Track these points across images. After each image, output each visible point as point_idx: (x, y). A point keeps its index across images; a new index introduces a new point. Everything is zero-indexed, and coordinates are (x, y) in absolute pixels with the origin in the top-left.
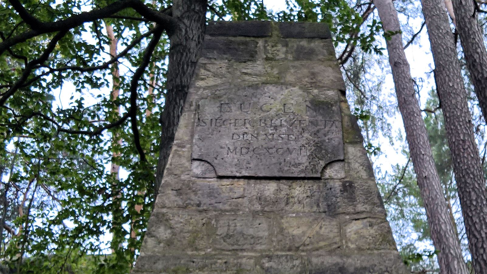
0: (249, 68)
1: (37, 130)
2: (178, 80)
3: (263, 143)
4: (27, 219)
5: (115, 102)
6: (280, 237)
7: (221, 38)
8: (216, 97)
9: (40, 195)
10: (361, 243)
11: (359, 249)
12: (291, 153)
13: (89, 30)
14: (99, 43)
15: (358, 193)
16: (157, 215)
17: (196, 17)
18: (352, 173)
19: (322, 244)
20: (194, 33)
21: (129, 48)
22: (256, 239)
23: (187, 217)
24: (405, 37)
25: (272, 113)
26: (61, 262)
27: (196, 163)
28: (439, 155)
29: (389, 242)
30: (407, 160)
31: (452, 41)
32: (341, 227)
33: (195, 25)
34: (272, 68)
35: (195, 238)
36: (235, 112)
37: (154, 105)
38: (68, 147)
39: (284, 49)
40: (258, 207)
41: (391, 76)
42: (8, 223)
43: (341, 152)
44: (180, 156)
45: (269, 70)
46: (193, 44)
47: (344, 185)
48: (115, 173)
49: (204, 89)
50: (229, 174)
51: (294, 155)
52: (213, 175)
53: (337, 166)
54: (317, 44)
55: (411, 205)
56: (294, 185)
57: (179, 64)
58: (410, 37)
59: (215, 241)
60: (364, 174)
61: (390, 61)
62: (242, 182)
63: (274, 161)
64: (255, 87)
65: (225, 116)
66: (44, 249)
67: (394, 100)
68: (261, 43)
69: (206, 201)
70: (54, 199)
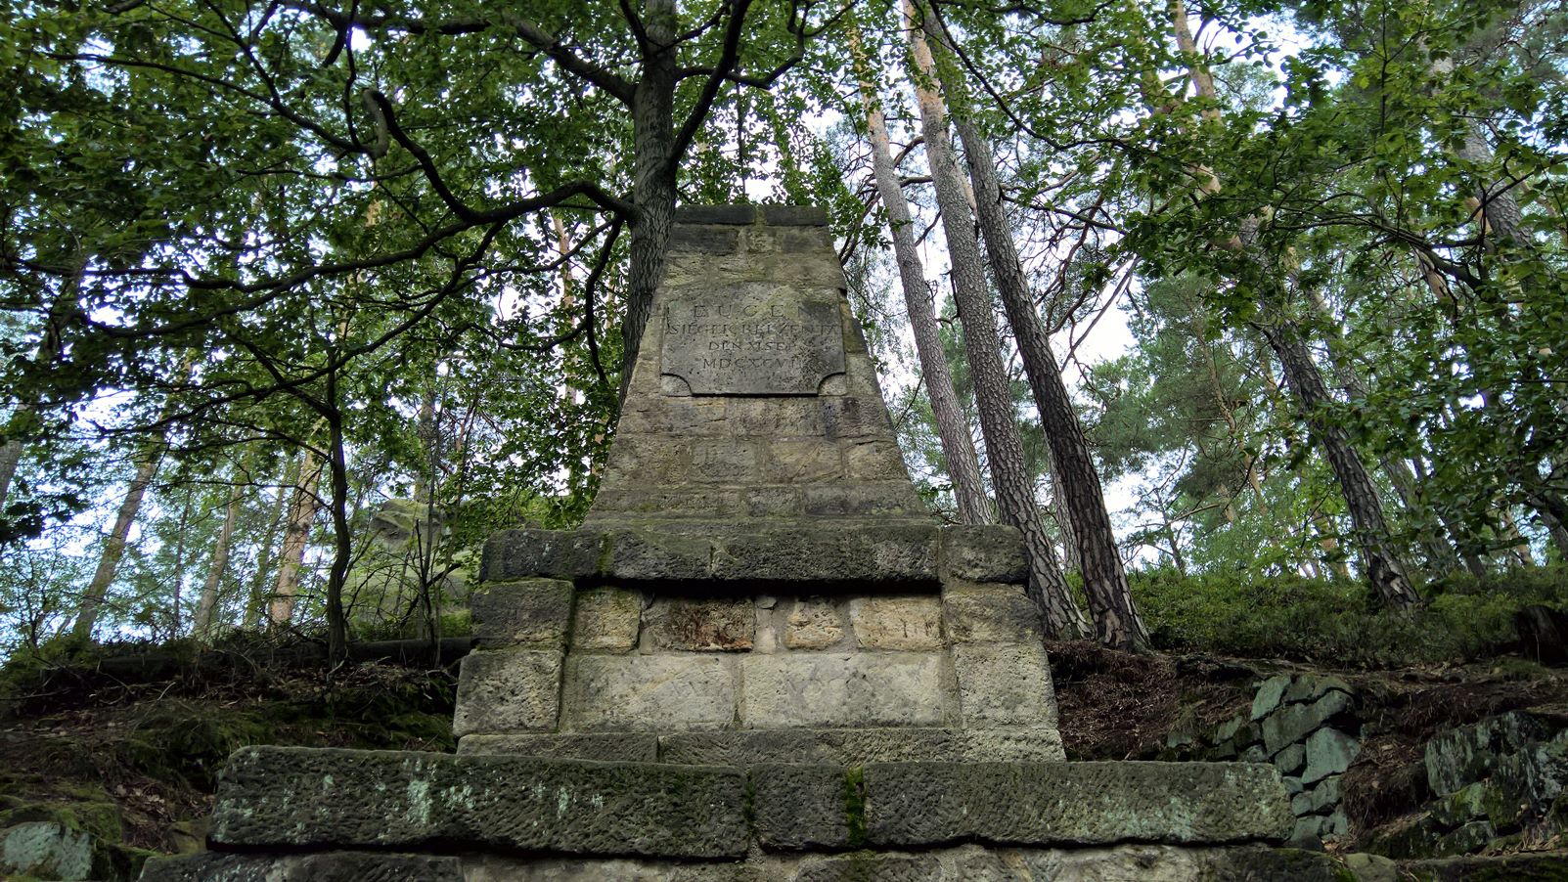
0: (729, 262)
1: (473, 346)
2: (643, 282)
3: (747, 353)
4: (464, 455)
5: (567, 311)
6: (769, 466)
7: (693, 226)
8: (689, 299)
9: (479, 427)
10: (866, 472)
11: (865, 479)
12: (781, 365)
13: (533, 224)
14: (546, 239)
15: (863, 412)
16: (620, 442)
17: (663, 204)
18: (855, 388)
19: (820, 473)
20: (661, 224)
21: (583, 244)
22: (740, 469)
23: (657, 444)
24: (917, 231)
25: (758, 316)
26: (508, 505)
27: (666, 379)
28: (957, 373)
29: (899, 470)
30: (918, 381)
31: (973, 234)
32: (842, 453)
33: (661, 214)
34: (757, 262)
35: (667, 469)
36: (712, 317)
37: (615, 315)
38: (512, 366)
39: (771, 239)
40: (742, 431)
41: (899, 279)
42: (443, 461)
43: (842, 363)
44: (646, 370)
45: (753, 265)
46: (660, 238)
47: (845, 403)
48: (570, 397)
49: (674, 288)
50: (707, 391)
51: (785, 368)
52: (688, 393)
53: (837, 380)
54: (811, 233)
55: (924, 434)
56: (785, 404)
57: (643, 262)
58: (922, 232)
59: (691, 471)
60: (870, 390)
61: (898, 260)
62: (722, 401)
63: (761, 374)
64: (736, 285)
65: (700, 322)
66: (488, 490)
67: (903, 307)
68: (742, 232)
69: (678, 423)
70: (498, 431)
